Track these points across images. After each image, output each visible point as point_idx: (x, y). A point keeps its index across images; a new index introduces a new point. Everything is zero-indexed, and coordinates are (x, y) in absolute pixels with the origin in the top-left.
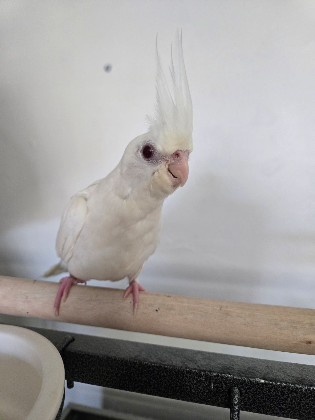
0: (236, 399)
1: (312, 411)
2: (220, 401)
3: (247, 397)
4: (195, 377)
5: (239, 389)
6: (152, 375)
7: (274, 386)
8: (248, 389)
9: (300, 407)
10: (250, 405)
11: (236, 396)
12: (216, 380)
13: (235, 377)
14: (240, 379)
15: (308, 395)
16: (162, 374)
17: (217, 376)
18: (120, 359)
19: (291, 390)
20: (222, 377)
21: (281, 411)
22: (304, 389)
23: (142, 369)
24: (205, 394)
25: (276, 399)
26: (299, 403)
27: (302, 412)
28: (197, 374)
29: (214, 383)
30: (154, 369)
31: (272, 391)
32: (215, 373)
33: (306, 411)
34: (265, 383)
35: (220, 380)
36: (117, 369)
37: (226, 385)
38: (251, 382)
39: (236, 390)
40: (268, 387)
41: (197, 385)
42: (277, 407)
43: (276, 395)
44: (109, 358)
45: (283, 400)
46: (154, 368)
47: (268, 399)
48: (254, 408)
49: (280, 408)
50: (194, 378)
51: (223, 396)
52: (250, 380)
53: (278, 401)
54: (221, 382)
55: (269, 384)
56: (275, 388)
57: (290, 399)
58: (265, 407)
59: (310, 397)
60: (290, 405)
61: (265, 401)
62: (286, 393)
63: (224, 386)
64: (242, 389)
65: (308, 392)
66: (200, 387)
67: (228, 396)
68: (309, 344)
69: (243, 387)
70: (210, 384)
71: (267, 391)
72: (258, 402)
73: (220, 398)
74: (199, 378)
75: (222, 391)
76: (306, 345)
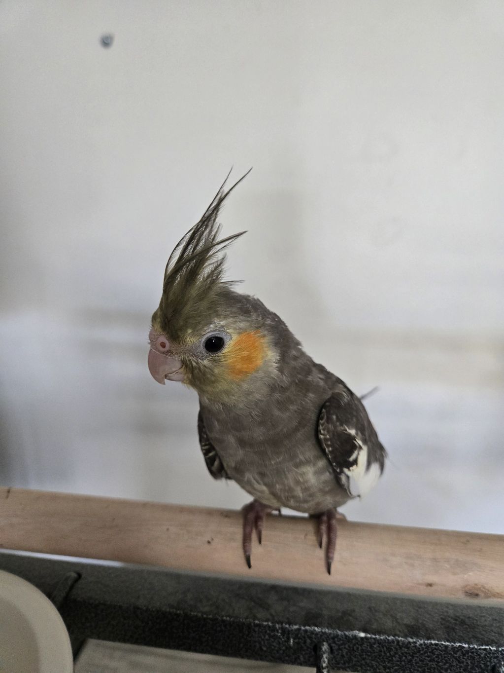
0: (325, 660)
1: (427, 669)
2: (302, 659)
3: (340, 654)
4: (266, 631)
5: (329, 645)
7: (378, 640)
8: (342, 644)
9: (412, 665)
10: (344, 664)
11: (325, 656)
12: (297, 635)
13: (323, 631)
14: (331, 633)
15: (423, 650)
17: (299, 629)
18: (154, 609)
19: (401, 644)
20: (306, 631)
21: (385, 670)
22: (418, 643)
24: (281, 652)
25: (380, 656)
26: (410, 661)
27: (414, 670)
28: (269, 627)
29: (294, 639)
31: (375, 646)
32: (295, 624)
33: (420, 669)
34: (366, 638)
35: (303, 635)
37: (311, 641)
38: (346, 636)
39: (325, 647)
40: (370, 643)
41: (270, 641)
43: (380, 651)
44: (138, 608)
45: (389, 657)
47: (369, 656)
48: (348, 667)
49: (384, 667)
51: (306, 654)
52: (345, 634)
53: (383, 658)
54: (304, 637)
55: (371, 638)
56: (380, 643)
57: (399, 655)
58: (364, 665)
59: (426, 652)
60: (398, 663)
61: (364, 659)
62: (394, 649)
63: (308, 641)
64: (333, 645)
65: (423, 646)
66: (275, 644)
67: (313, 653)
68: (429, 587)
69: (334, 642)
70: (288, 639)
71: (368, 647)
72: (355, 659)
73: (301, 656)
74: (272, 632)
75: (305, 648)
76: (425, 587)
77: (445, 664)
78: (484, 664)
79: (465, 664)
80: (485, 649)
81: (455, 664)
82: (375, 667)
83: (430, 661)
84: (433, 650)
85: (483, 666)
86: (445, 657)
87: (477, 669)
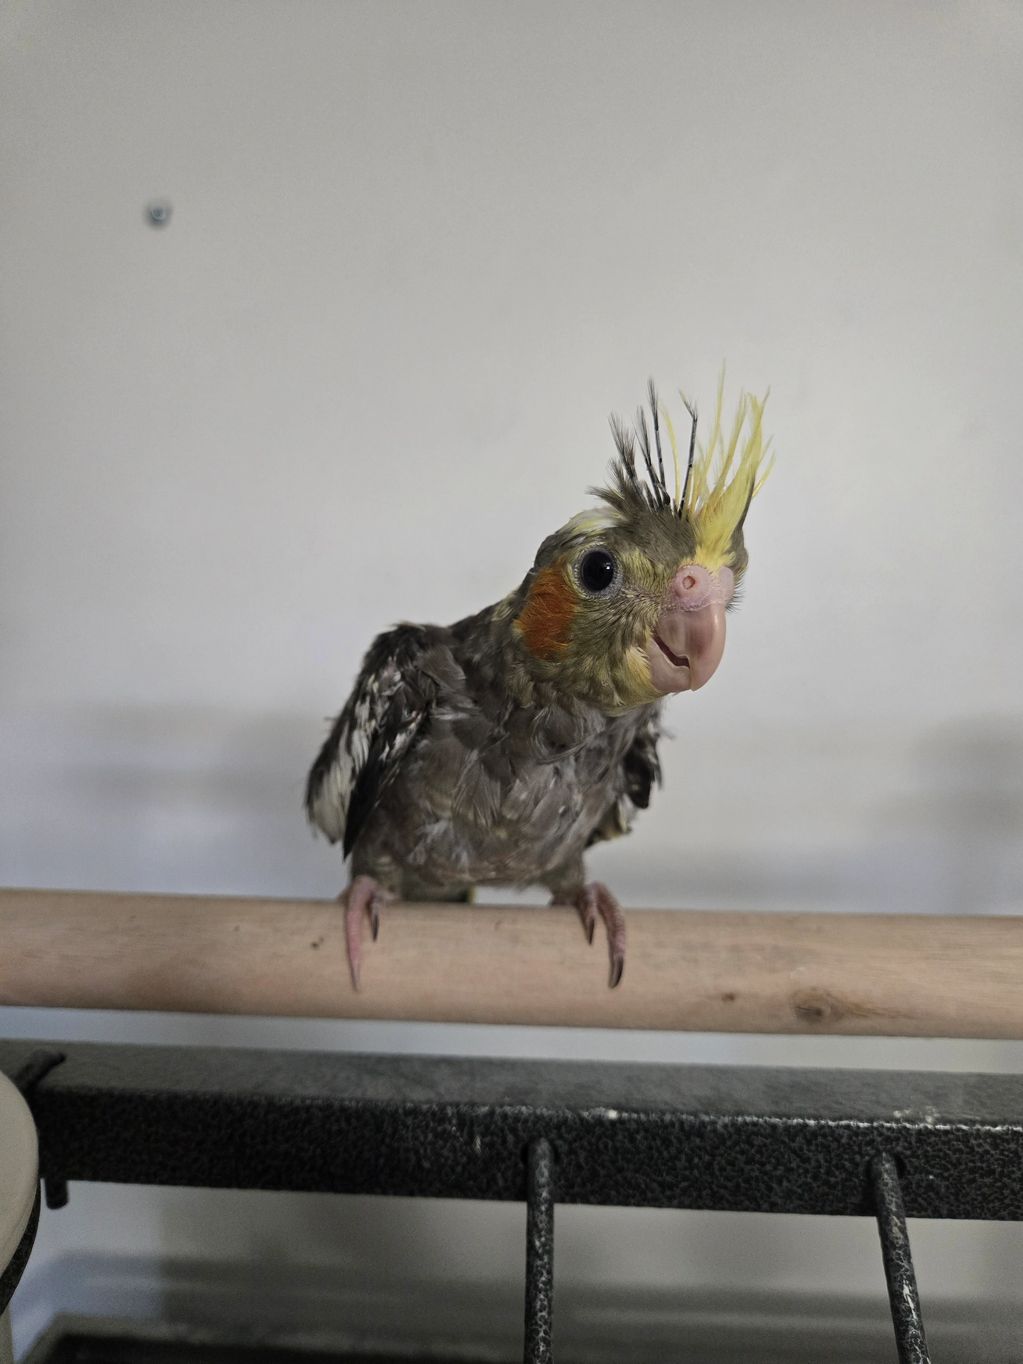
0: (544, 1170)
1: (743, 1182)
2: (501, 1182)
3: (574, 1163)
4: (428, 1123)
5: (551, 1143)
6: (306, 1131)
7: (643, 1124)
8: (575, 1139)
9: (712, 1174)
10: (584, 1185)
11: (542, 1163)
12: (487, 1128)
13: (538, 1112)
14: (552, 1116)
15: (730, 1136)
16: (335, 1128)
17: (492, 1113)
18: (189, 1097)
19: (688, 1129)
20: (505, 1116)
21: (663, 1192)
22: (720, 1123)
23: (275, 1120)
24: (459, 1169)
25: (650, 1159)
26: (709, 1166)
27: (718, 1186)
28: (434, 1113)
29: (483, 1136)
30: (313, 1114)
31: (639, 1137)
32: (484, 1105)
33: (729, 1184)
34: (620, 1121)
35: (499, 1124)
37: (516, 1136)
38: (582, 1119)
39: (543, 1147)
40: (628, 1130)
41: (436, 1146)
42: (654, 1181)
43: (651, 1148)
45: (668, 1160)
46: (311, 1110)
47: (629, 1161)
49: (661, 1185)
50: (427, 1126)
51: (507, 1168)
52: (580, 1116)
53: (656, 1164)
54: (502, 1130)
55: (630, 1120)
56: (646, 1131)
57: (686, 1155)
58: (622, 1186)
59: (736, 1143)
60: (687, 1173)
61: (620, 1170)
62: (674, 1141)
63: (510, 1138)
64: (559, 1142)
65: (731, 1130)
66: (446, 1152)
67: (521, 1165)
68: (728, 1003)
69: (561, 1137)
70: (472, 1138)
71: (626, 1141)
72: (602, 1172)
73: (499, 1175)
74: (439, 1125)
75: (505, 1154)
76: (723, 1004)
77: (775, 1169)
78: (852, 1161)
79: (813, 1163)
80: (848, 1127)
81: (794, 1165)
82: (643, 1186)
83: (747, 1163)
84: (748, 1137)
85: (847, 1164)
86: (774, 1151)
87: (837, 1173)
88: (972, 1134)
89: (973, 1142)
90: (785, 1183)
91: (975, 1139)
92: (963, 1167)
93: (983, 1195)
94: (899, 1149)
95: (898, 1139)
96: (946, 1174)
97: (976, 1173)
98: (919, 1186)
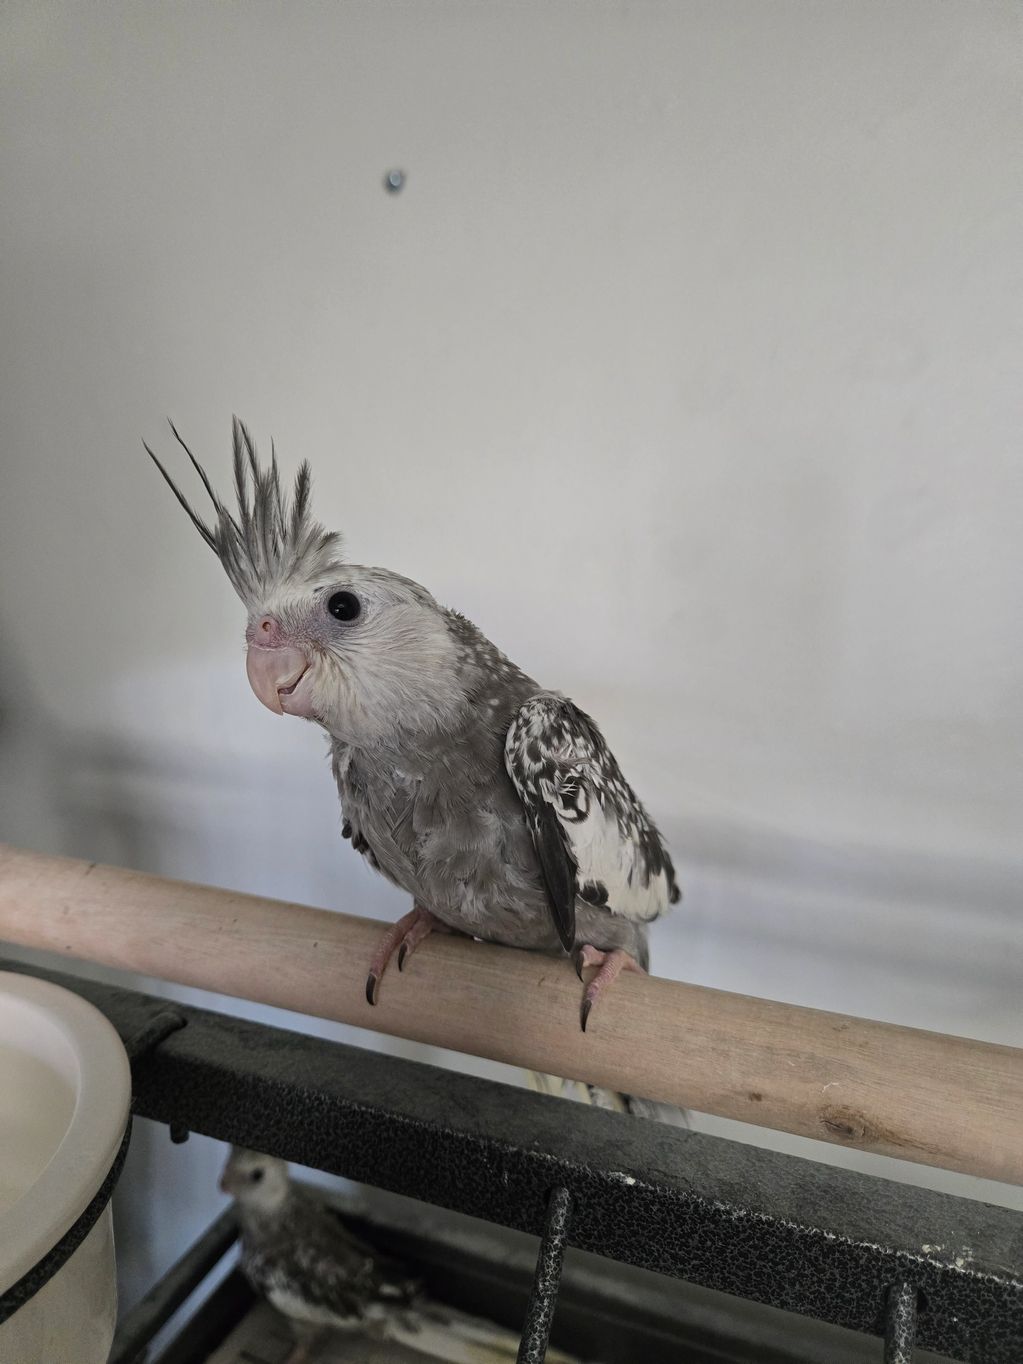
0: (561, 1217)
1: (755, 1275)
2: (525, 1217)
3: (591, 1216)
4: (463, 1150)
5: (572, 1193)
6: (360, 1132)
7: (659, 1197)
8: (593, 1196)
9: (725, 1260)
10: (600, 1238)
11: (562, 1211)
12: (515, 1166)
13: (562, 1162)
14: (574, 1169)
15: (744, 1231)
16: (385, 1135)
17: (518, 1154)
19: (702, 1213)
20: (530, 1159)
22: (735, 1215)
23: (336, 1117)
24: (489, 1195)
25: (665, 1231)
26: (722, 1251)
27: (729, 1273)
28: (468, 1142)
29: (510, 1172)
30: (366, 1119)
31: (655, 1209)
32: (513, 1146)
33: (741, 1273)
34: (636, 1187)
35: (525, 1165)
36: (277, 1109)
37: (539, 1180)
38: (601, 1179)
39: (565, 1194)
40: (643, 1199)
41: (469, 1171)
42: (667, 1252)
43: (664, 1220)
45: (682, 1237)
46: (365, 1116)
47: (643, 1228)
48: (608, 1247)
49: (673, 1256)
50: (462, 1153)
51: (531, 1206)
52: (599, 1175)
53: (670, 1237)
54: (528, 1171)
55: (646, 1190)
56: (662, 1204)
57: (700, 1236)
58: (636, 1249)
59: (750, 1238)
60: (699, 1252)
61: (635, 1233)
62: (689, 1221)
63: (535, 1180)
64: (579, 1195)
65: (745, 1223)
66: (476, 1178)
67: (543, 1206)
68: (755, 1101)
69: (580, 1190)
70: (500, 1171)
71: (642, 1209)
72: (618, 1231)
74: (472, 1154)
75: (530, 1193)
76: (749, 1102)
77: (788, 1271)
78: (868, 1282)
79: (828, 1275)
80: (868, 1249)
81: (808, 1272)
83: (760, 1258)
84: (764, 1235)
85: (864, 1285)
86: (788, 1254)
87: (853, 1290)
88: (1005, 1289)
89: (1005, 1296)
90: (797, 1287)
91: (1009, 1295)
92: (992, 1318)
93: (1012, 1351)
94: (922, 1284)
95: (921, 1274)
96: (972, 1321)
97: (1007, 1328)
98: (940, 1324)
